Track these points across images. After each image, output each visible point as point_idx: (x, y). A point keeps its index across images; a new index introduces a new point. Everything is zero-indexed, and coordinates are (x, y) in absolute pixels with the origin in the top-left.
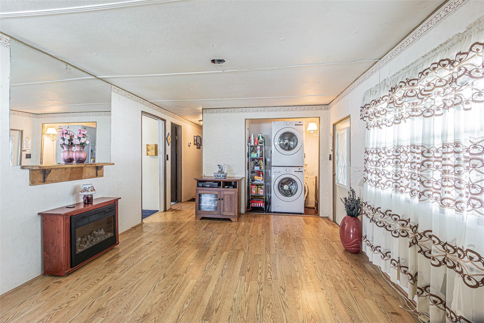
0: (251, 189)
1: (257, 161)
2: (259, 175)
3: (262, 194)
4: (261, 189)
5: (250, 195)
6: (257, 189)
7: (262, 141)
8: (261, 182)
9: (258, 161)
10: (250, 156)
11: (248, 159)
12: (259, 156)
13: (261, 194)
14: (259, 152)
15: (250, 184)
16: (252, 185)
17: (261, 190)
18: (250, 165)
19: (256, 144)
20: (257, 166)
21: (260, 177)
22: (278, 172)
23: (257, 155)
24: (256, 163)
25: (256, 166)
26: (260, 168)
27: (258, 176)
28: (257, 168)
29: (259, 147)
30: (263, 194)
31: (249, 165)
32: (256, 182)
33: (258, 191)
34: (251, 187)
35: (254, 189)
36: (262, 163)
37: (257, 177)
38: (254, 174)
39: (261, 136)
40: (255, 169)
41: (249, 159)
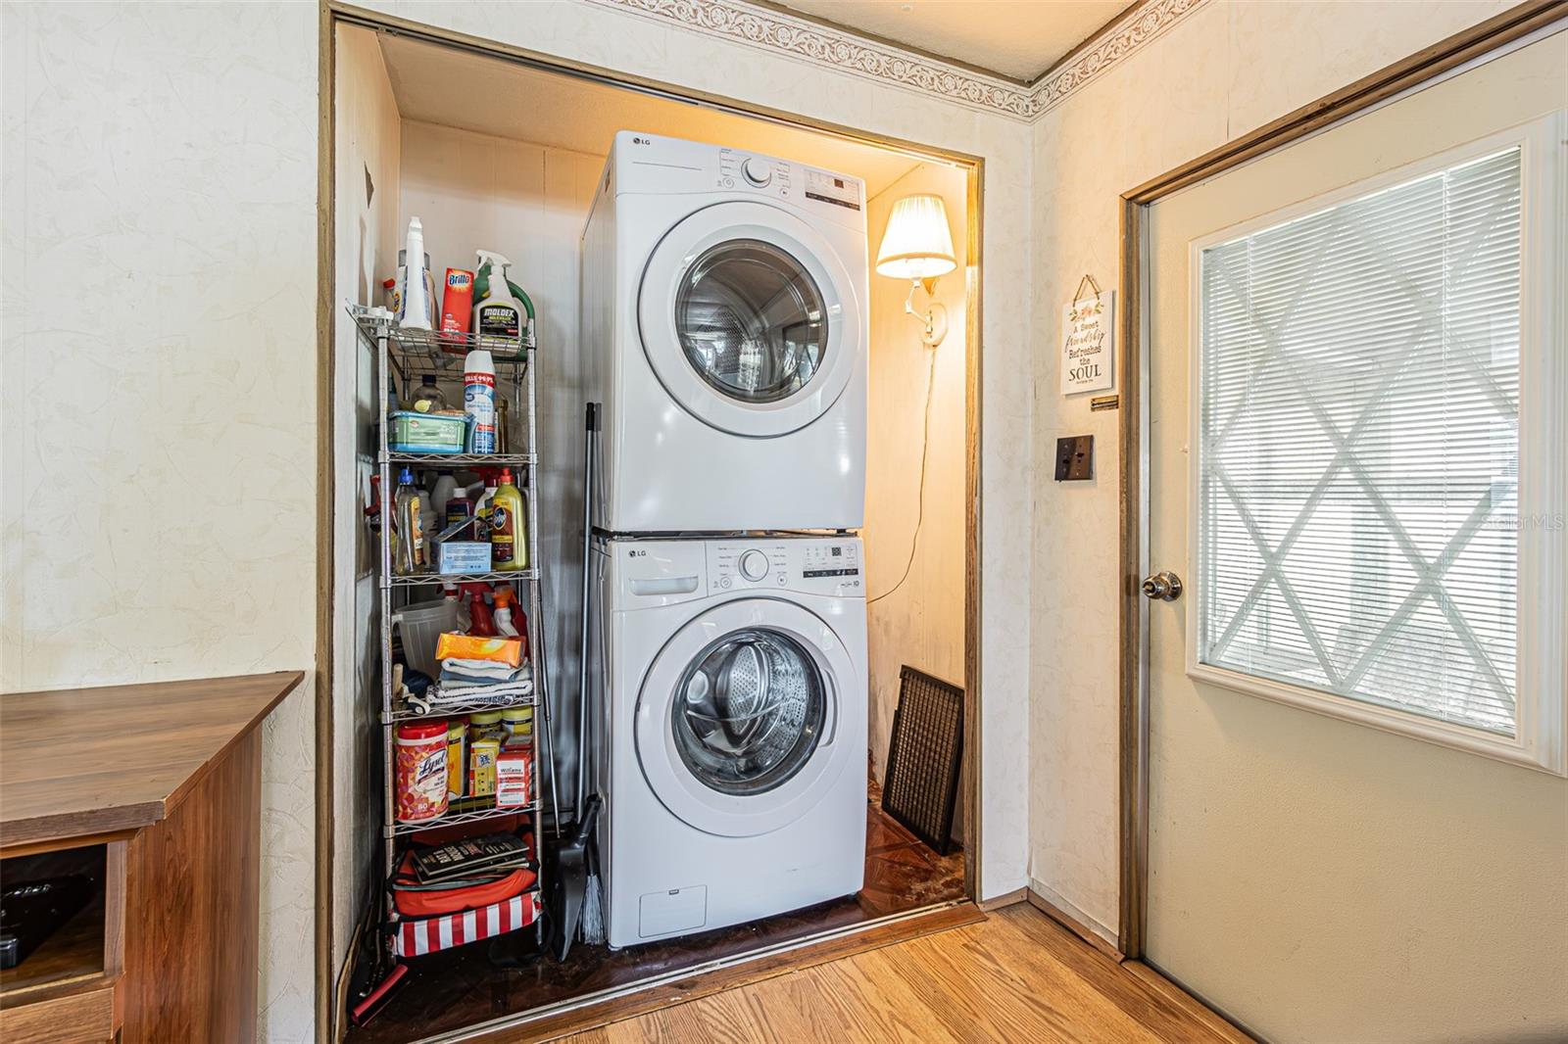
0: (401, 770)
1: (460, 493)
2: (482, 626)
3: (520, 799)
4: (506, 753)
5: (390, 831)
6: (468, 750)
7: (506, 315)
8: (509, 691)
9: (473, 497)
10: (392, 444)
11: (367, 471)
12: (484, 443)
13: (504, 800)
14: (482, 408)
15: (388, 717)
16: (413, 726)
17: (502, 765)
18: (386, 533)
19: (451, 327)
20: (466, 535)
21: (492, 645)
22: (673, 586)
23: (468, 427)
24: (455, 507)
25: (456, 538)
26: (500, 555)
27: (475, 631)
28: (462, 560)
29: (480, 363)
30: (532, 797)
31: (377, 528)
32: (450, 696)
33: (477, 767)
34: (396, 748)
35: (431, 770)
36: (513, 503)
37: (468, 642)
38: (426, 616)
39: (497, 270)
40: (445, 570)
41: (376, 466)
